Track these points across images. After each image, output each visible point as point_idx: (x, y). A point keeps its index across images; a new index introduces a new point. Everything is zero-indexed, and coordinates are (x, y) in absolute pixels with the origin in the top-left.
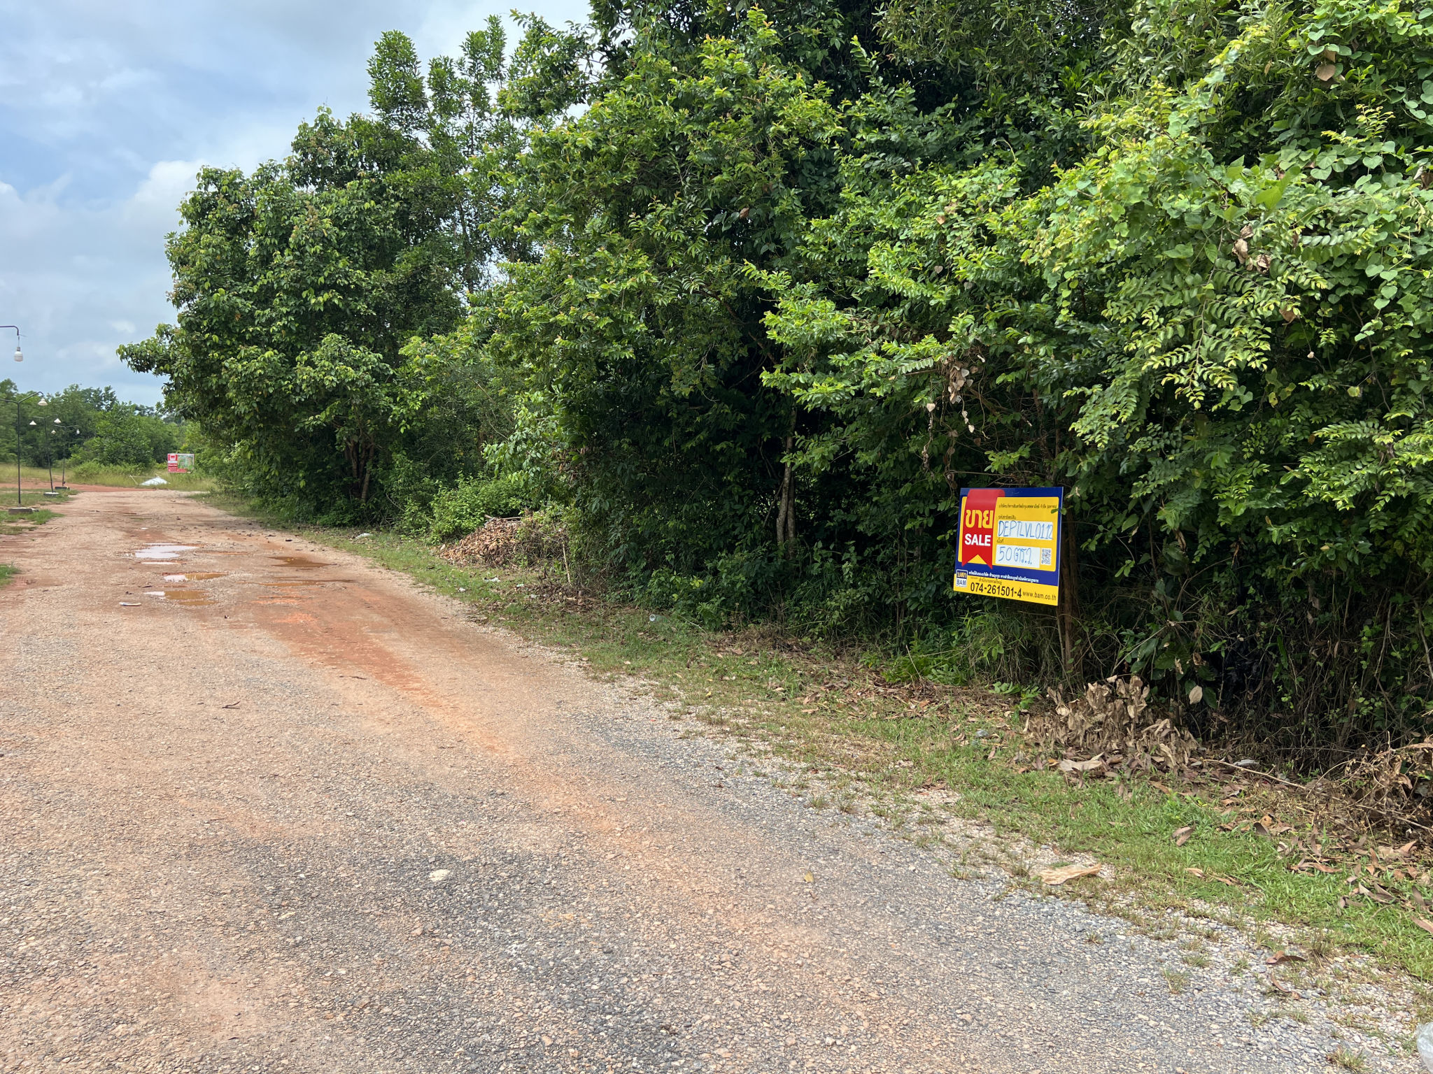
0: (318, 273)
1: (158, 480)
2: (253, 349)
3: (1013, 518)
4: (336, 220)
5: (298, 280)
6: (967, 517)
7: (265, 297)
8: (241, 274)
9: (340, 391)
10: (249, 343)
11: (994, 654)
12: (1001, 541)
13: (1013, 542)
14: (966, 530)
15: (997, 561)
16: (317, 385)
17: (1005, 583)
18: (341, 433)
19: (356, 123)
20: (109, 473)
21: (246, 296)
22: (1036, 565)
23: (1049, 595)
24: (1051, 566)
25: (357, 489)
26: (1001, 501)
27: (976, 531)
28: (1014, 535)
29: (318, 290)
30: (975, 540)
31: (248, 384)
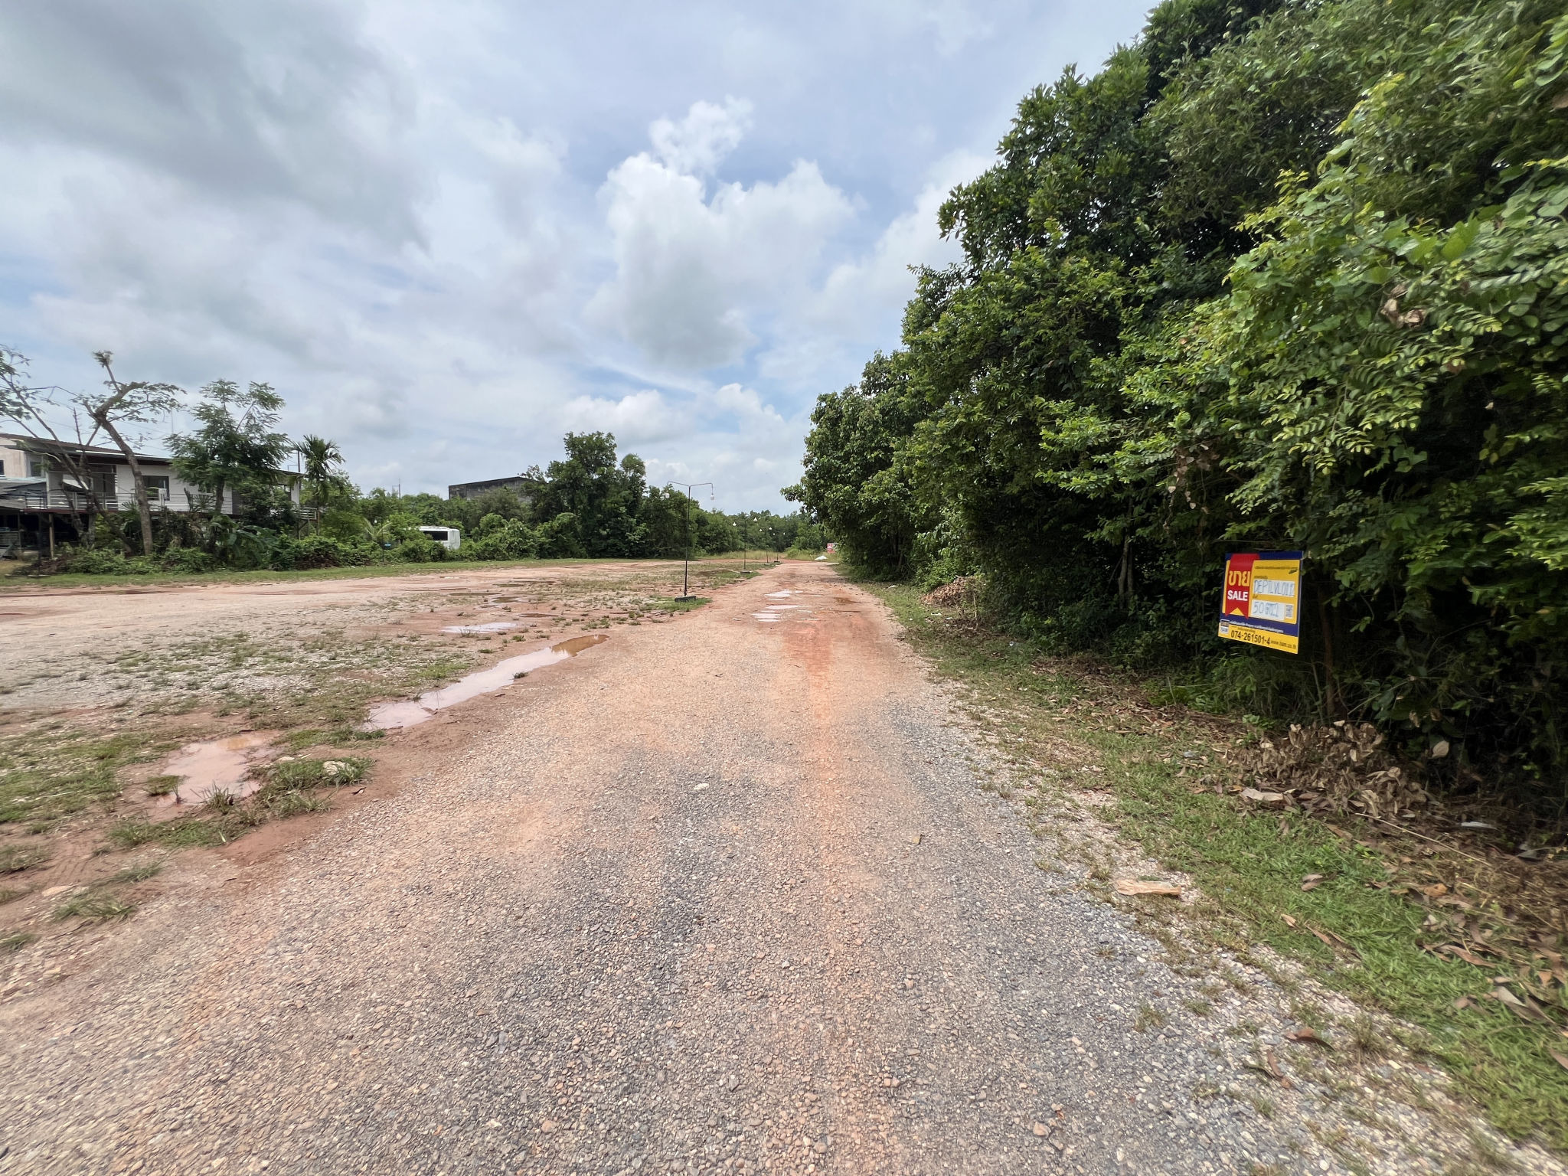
0: (872, 441)
1: (822, 557)
2: (839, 486)
3: (1265, 578)
4: (882, 411)
5: (862, 446)
6: (1230, 576)
7: (846, 459)
8: (836, 447)
9: (881, 505)
10: (837, 483)
11: (1247, 690)
12: (1255, 597)
13: (1264, 597)
14: (1229, 588)
15: (1253, 613)
16: (869, 503)
17: (1258, 632)
18: (884, 530)
19: (895, 355)
20: (801, 555)
21: (838, 458)
22: (1281, 619)
23: (1290, 644)
24: (1293, 619)
25: (896, 561)
26: (1257, 563)
27: (1237, 588)
28: (1266, 592)
29: (873, 450)
30: (1235, 596)
31: (836, 504)
